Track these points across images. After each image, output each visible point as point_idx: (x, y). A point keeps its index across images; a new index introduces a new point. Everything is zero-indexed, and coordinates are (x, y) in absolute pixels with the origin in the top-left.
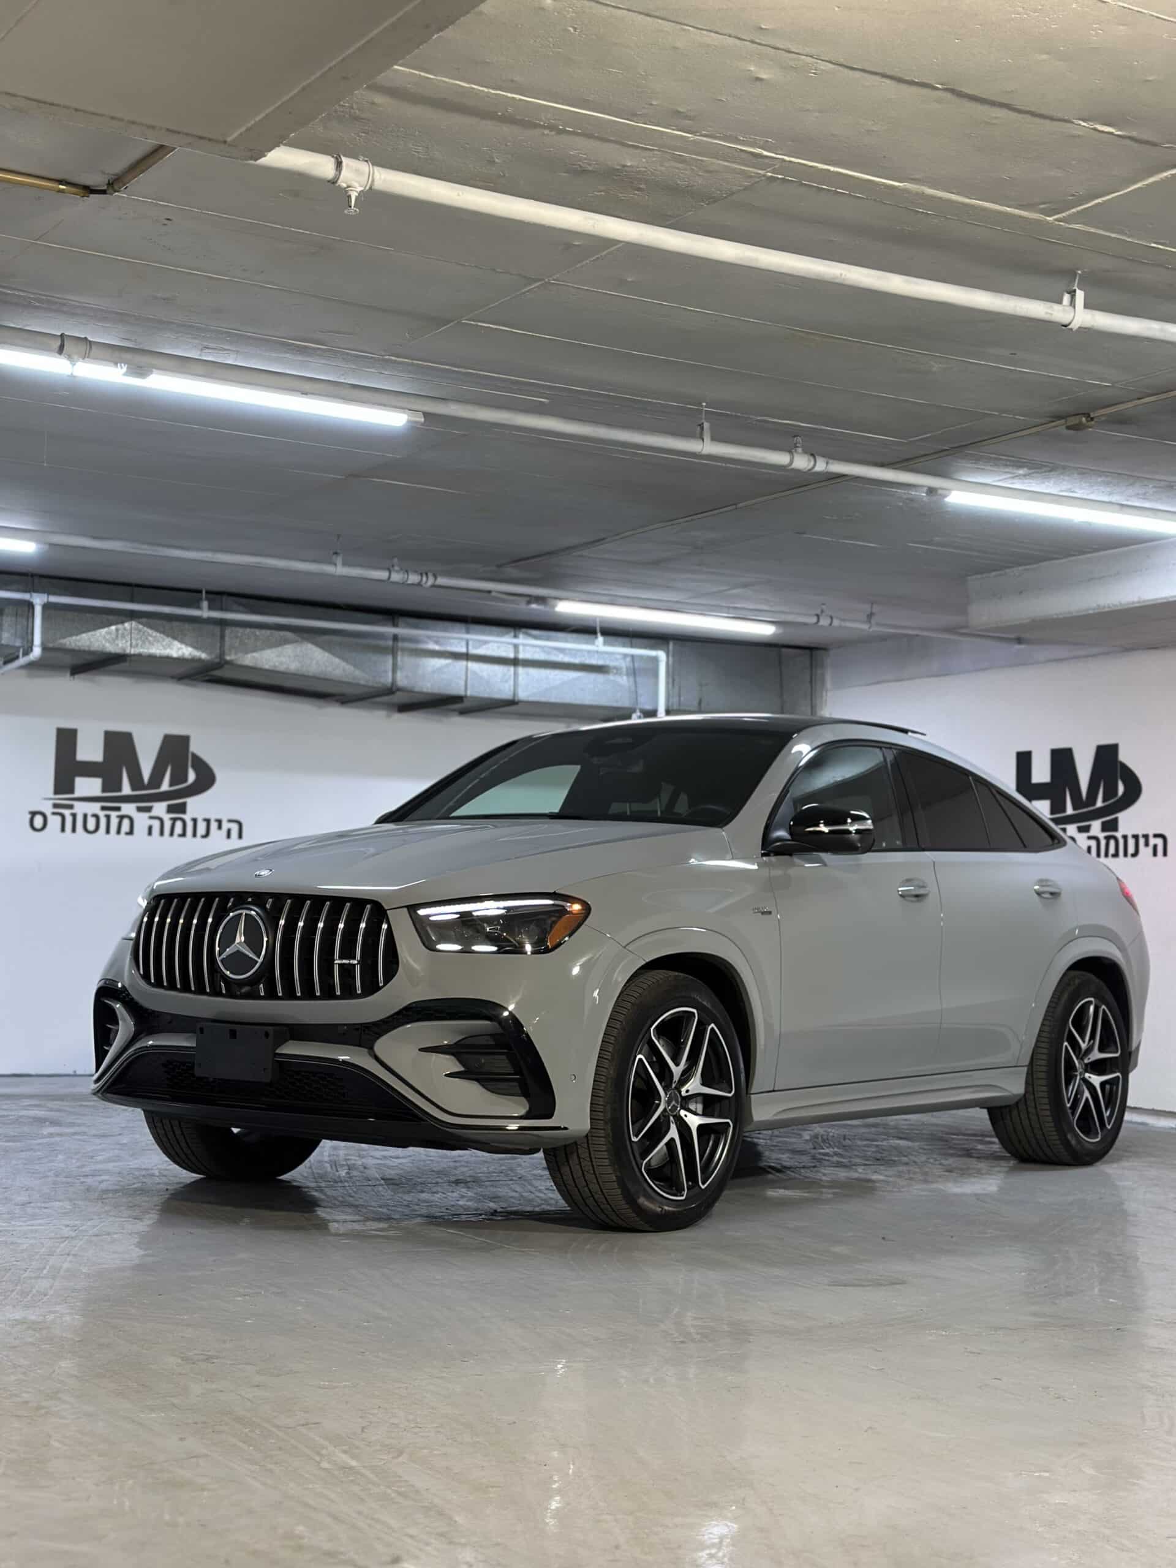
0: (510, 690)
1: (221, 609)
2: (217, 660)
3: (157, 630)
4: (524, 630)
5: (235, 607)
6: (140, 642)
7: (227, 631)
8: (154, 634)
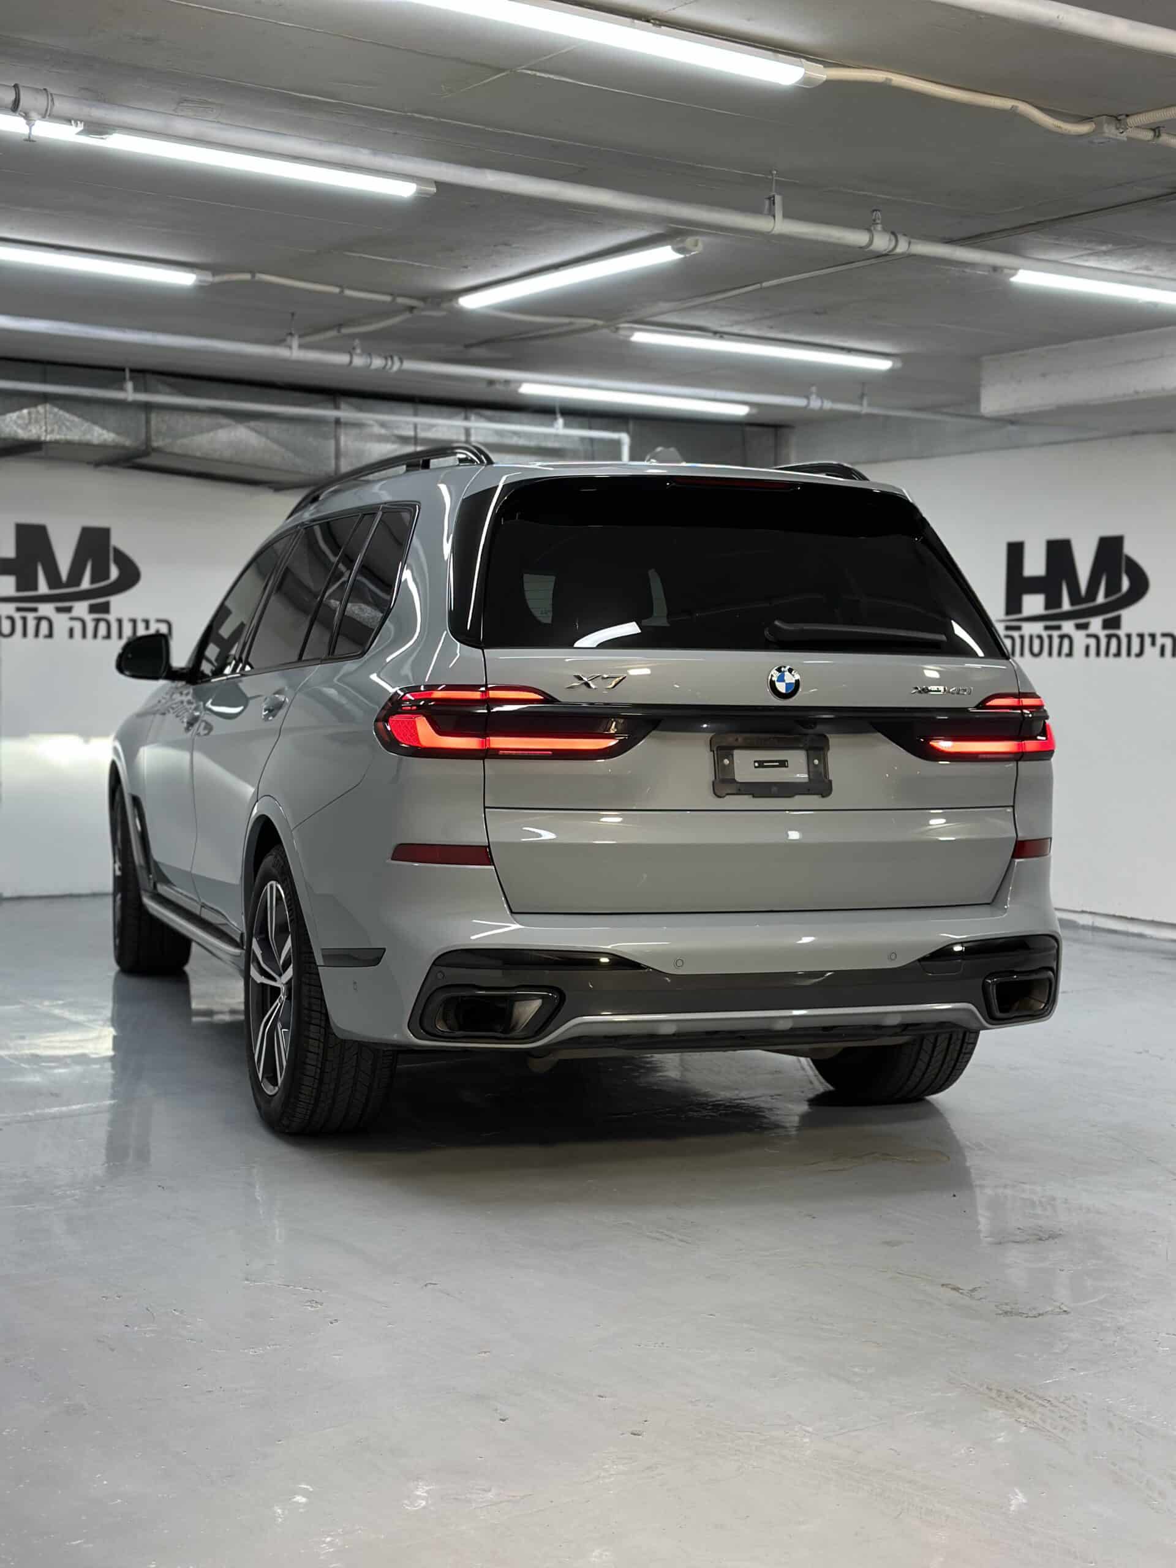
1: (146, 390)
2: (144, 448)
3: (75, 414)
4: (475, 411)
5: (160, 387)
6: (56, 427)
7: (152, 416)
8: (72, 418)
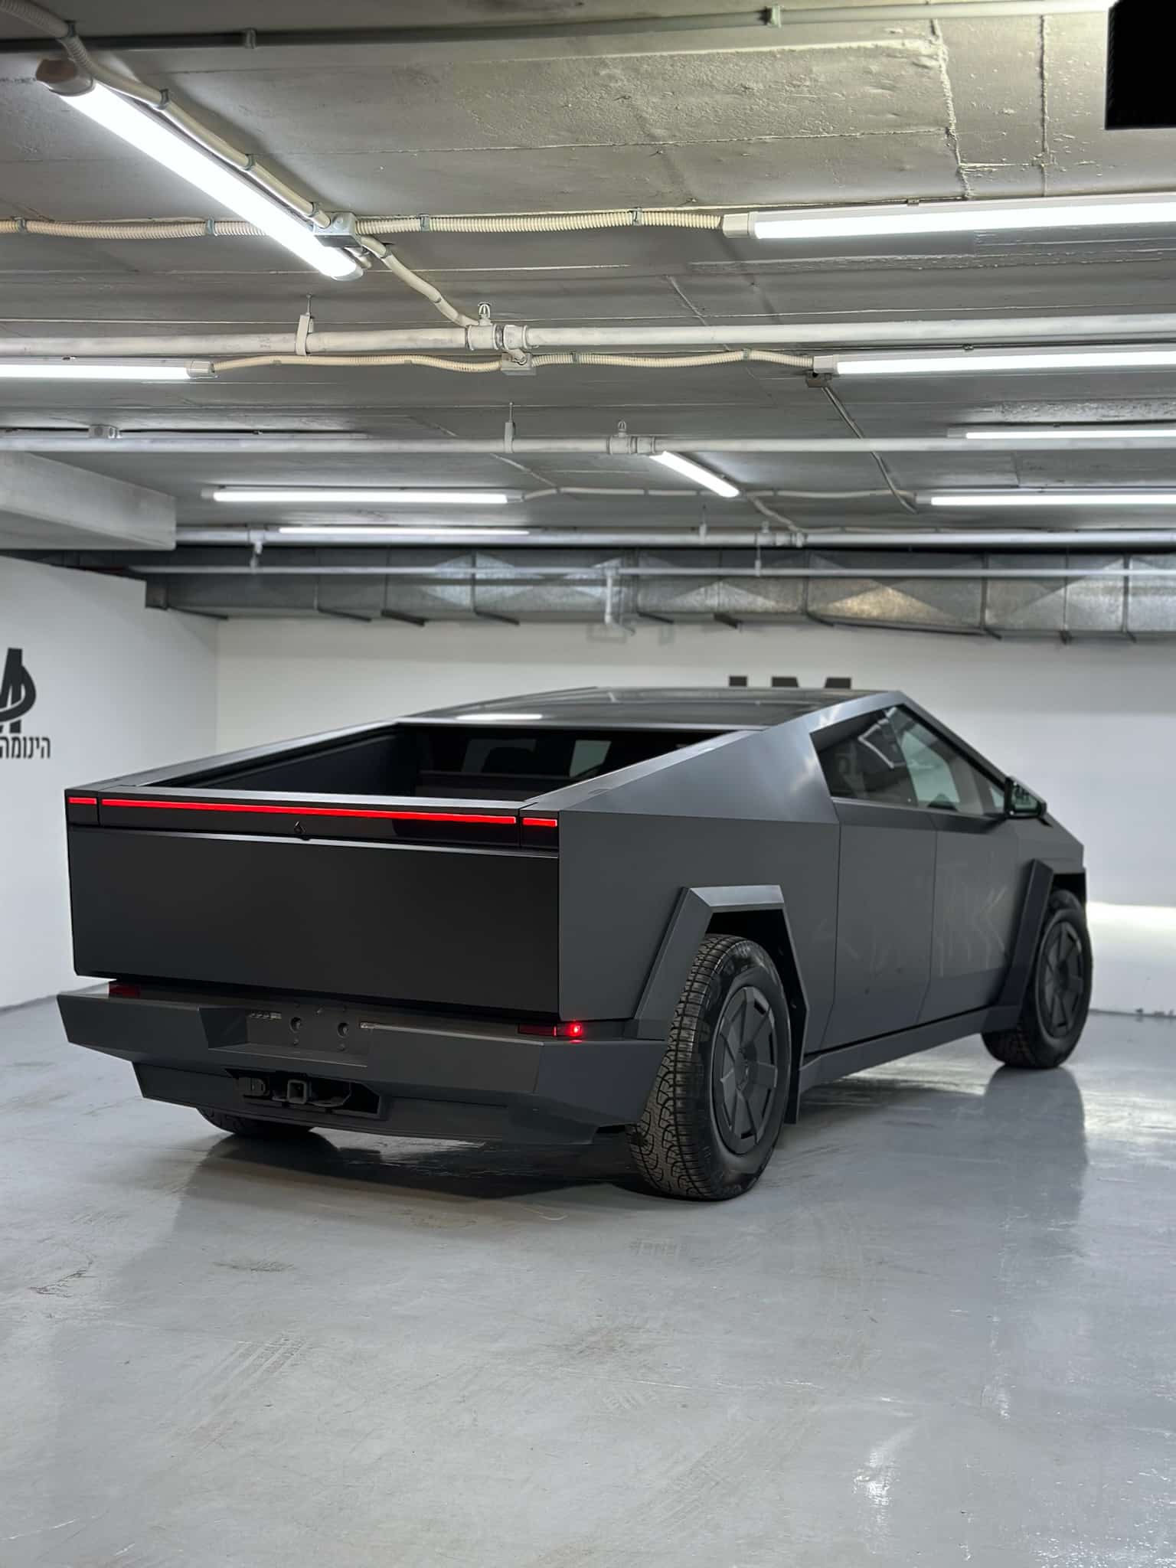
0: (1117, 622)
2: (799, 609)
3: (744, 589)
4: (1135, 556)
5: (820, 562)
6: (727, 600)
7: (811, 585)
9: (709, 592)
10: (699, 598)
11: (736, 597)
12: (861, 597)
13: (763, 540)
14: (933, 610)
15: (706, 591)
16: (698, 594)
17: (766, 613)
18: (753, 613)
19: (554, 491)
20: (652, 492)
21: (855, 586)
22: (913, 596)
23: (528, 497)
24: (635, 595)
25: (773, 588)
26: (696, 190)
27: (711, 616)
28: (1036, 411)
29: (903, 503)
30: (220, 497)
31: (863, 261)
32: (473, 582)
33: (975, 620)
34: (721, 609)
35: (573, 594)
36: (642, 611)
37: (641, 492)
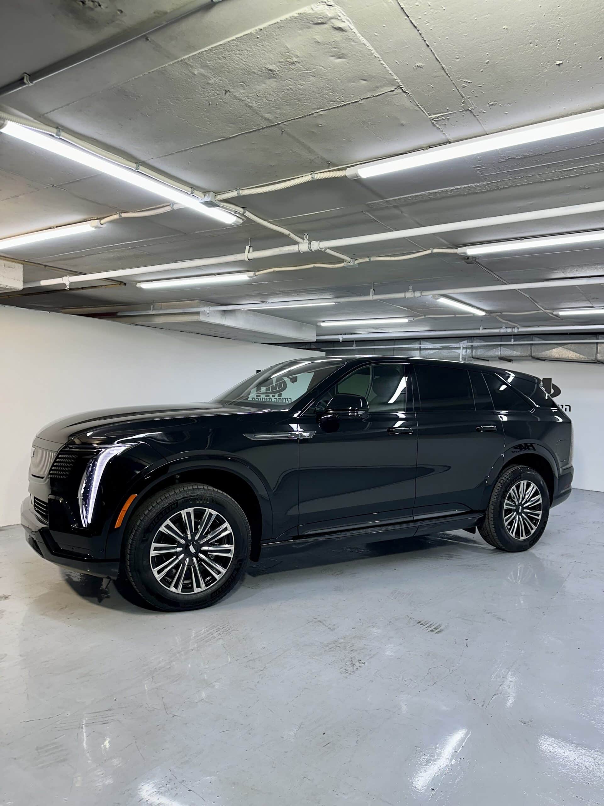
3: (509, 349)
5: (536, 339)
7: (533, 347)
8: (508, 350)
9: (497, 350)
10: (493, 352)
11: (507, 351)
12: (551, 350)
13: (503, 331)
14: (578, 355)
15: (496, 350)
16: (494, 351)
17: (517, 357)
18: (513, 357)
19: (423, 317)
20: (457, 316)
21: (549, 347)
22: (570, 350)
23: (415, 319)
24: (472, 352)
25: (519, 348)
26: (327, 157)
27: (498, 358)
28: (577, 271)
29: (551, 315)
30: (323, 324)
31: (436, 192)
32: (420, 349)
33: (594, 358)
34: (501, 356)
35: (451, 352)
36: (473, 357)
37: (453, 316)
